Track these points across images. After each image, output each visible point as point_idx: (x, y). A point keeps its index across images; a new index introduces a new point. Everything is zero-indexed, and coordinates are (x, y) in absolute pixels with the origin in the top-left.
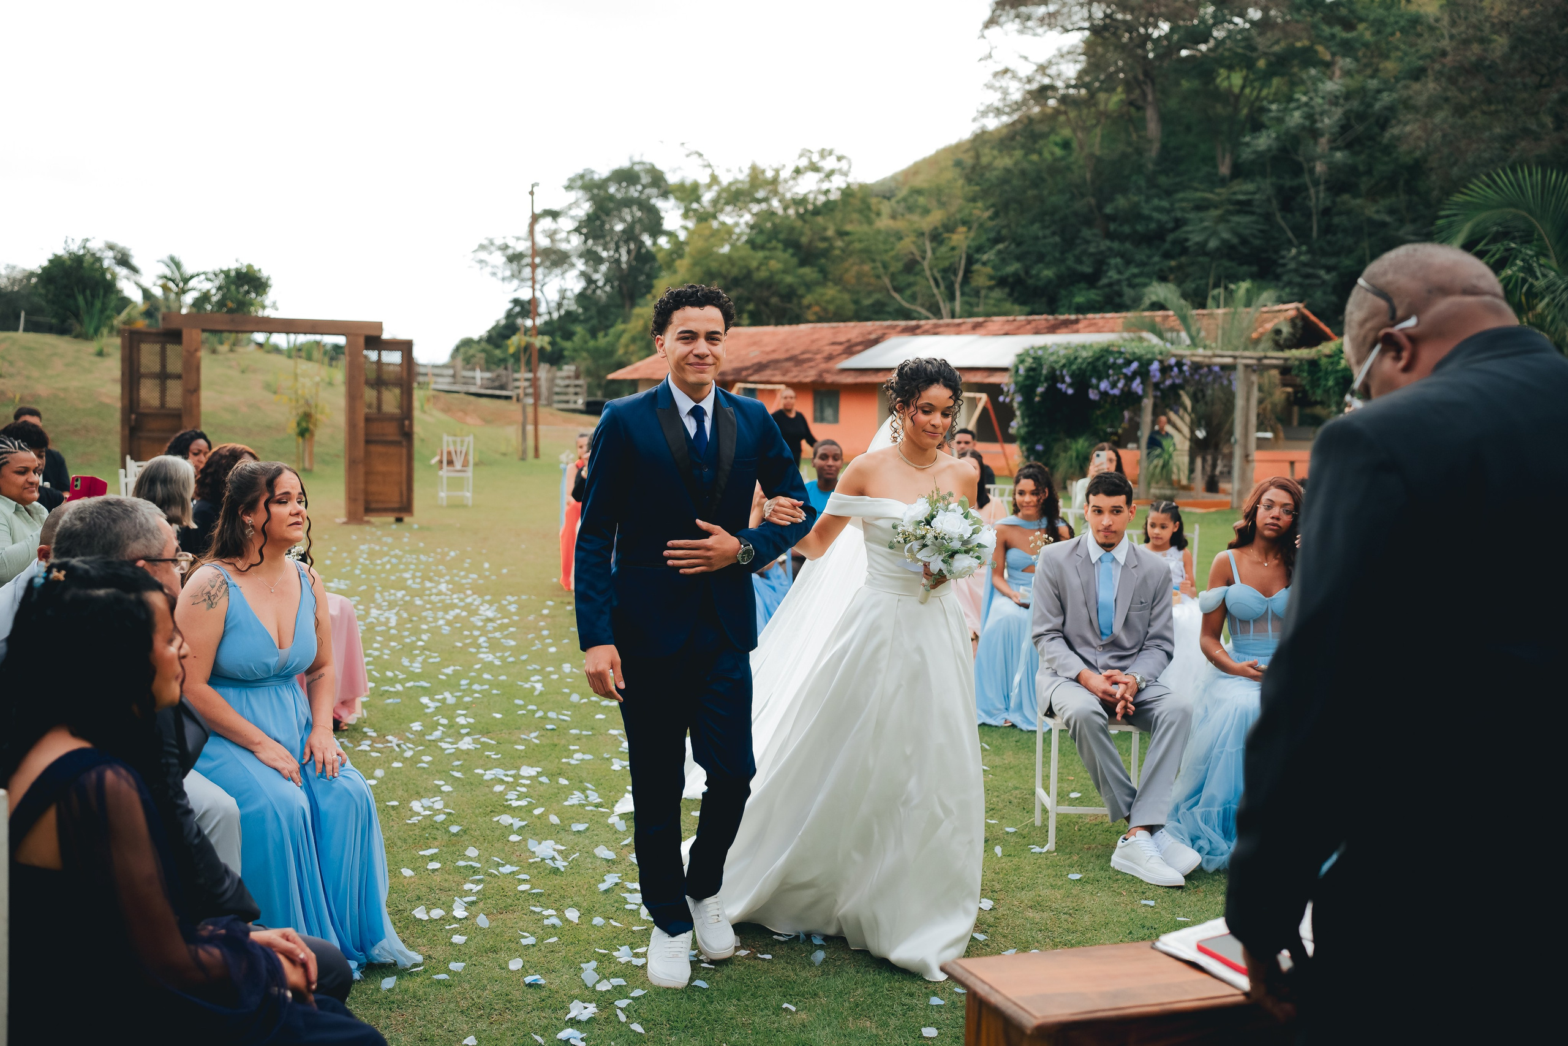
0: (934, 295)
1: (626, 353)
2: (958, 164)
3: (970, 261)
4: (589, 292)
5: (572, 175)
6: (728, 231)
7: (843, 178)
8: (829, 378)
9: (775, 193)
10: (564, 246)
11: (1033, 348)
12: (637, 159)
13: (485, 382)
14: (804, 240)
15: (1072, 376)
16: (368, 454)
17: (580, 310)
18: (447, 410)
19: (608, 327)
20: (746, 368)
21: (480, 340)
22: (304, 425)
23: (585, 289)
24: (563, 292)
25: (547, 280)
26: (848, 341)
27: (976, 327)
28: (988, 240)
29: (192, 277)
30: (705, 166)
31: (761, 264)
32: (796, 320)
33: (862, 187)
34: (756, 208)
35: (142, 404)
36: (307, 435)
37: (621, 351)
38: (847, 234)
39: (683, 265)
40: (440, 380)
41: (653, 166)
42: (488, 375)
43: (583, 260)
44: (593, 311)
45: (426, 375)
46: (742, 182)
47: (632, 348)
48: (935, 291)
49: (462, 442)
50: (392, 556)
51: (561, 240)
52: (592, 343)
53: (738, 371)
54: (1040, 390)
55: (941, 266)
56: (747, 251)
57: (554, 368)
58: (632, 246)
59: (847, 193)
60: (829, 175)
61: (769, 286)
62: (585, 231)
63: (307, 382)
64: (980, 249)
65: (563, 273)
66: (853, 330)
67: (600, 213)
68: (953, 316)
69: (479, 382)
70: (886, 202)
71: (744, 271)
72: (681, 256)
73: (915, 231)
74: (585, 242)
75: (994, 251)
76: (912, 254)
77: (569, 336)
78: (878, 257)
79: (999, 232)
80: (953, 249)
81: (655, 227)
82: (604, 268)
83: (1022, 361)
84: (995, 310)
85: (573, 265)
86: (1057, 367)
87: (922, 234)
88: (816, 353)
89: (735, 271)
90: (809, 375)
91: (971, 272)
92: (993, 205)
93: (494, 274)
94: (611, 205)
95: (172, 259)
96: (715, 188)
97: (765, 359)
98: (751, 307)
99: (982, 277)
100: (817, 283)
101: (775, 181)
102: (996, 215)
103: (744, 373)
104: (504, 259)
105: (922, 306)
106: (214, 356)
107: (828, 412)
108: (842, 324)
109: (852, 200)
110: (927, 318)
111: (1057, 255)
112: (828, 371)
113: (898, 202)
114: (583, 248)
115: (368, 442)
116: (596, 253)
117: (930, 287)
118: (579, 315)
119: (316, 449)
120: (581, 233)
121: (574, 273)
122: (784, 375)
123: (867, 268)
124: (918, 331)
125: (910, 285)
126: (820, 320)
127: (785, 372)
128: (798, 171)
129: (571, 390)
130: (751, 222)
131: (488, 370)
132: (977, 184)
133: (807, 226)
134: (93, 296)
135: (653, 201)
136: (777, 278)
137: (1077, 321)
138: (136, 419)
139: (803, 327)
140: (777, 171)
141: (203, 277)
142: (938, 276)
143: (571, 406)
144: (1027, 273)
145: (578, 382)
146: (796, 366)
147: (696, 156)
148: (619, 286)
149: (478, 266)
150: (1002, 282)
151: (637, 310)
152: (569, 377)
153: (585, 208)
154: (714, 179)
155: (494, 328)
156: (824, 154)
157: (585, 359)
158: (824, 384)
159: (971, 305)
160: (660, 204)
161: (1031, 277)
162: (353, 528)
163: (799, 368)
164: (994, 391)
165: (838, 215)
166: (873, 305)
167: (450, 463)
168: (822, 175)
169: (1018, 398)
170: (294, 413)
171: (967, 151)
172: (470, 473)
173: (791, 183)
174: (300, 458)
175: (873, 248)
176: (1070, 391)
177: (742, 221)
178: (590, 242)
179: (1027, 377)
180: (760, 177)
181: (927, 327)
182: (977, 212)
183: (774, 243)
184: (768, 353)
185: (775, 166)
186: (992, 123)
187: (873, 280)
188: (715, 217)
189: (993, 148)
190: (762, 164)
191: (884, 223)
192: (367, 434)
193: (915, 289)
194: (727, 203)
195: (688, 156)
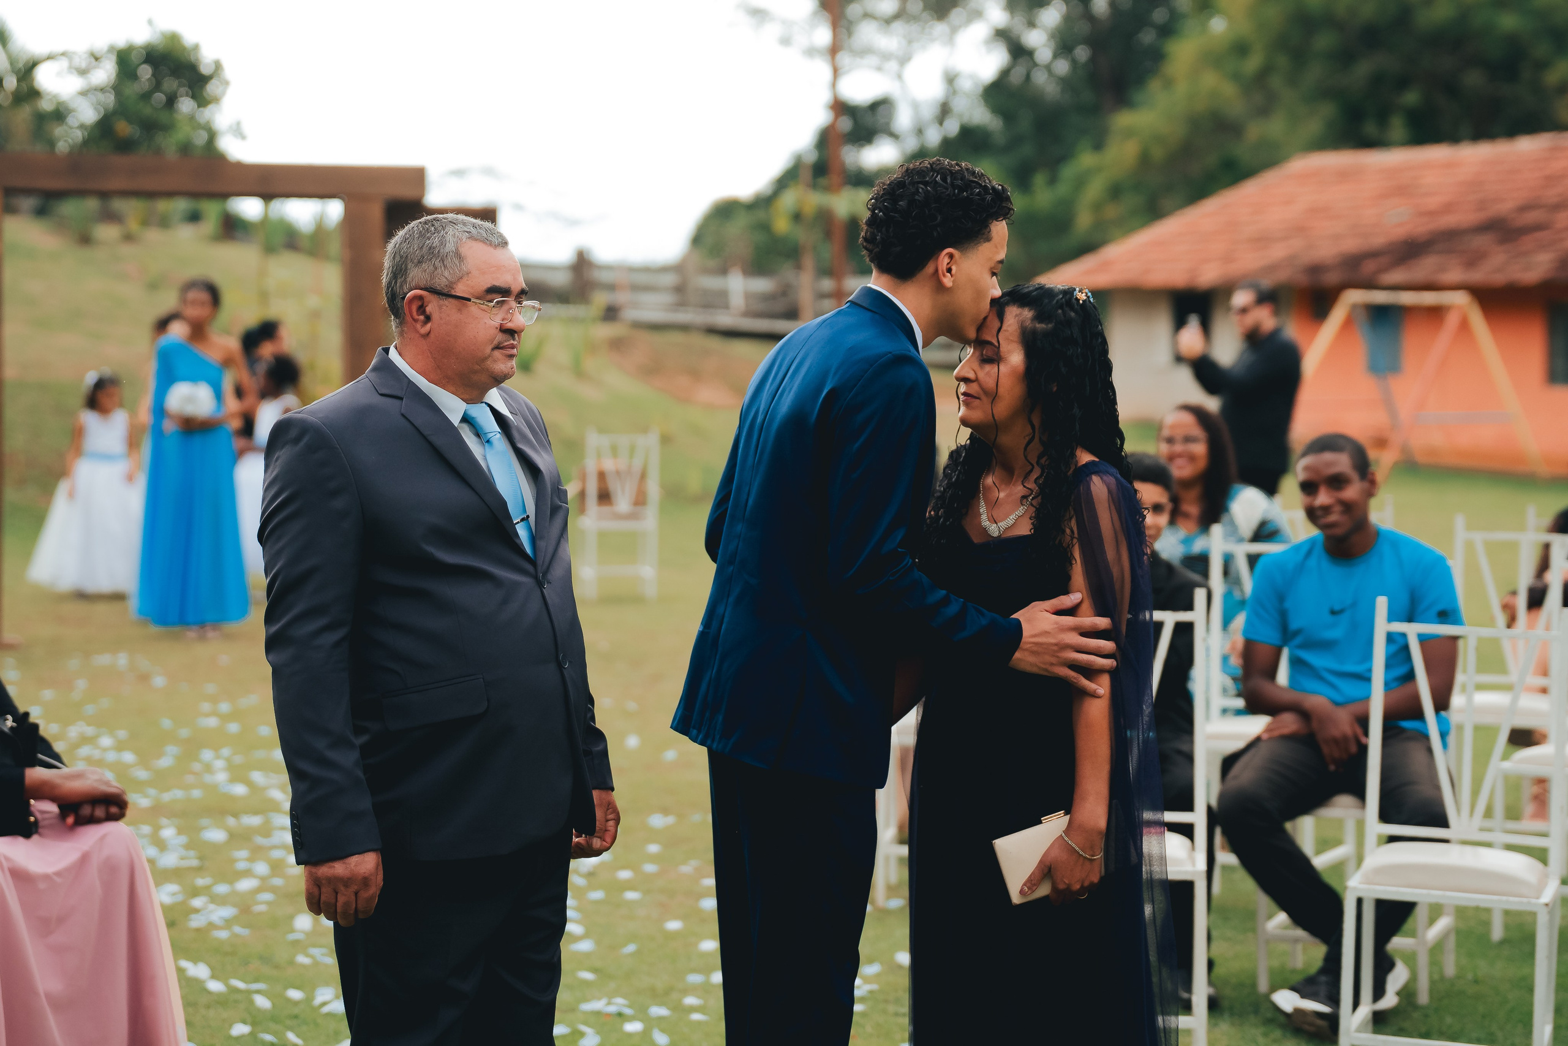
4: (1017, 77)
13: (750, 302)
17: (995, 123)
18: (651, 371)
19: (1057, 162)
20: (1375, 254)
21: (756, 202)
23: (1005, 74)
24: (951, 79)
25: (912, 52)
29: (36, 63)
37: (1084, 220)
40: (650, 299)
42: (762, 285)
44: (1025, 123)
45: (611, 287)
47: (1112, 211)
49: (632, 450)
53: (1353, 261)
61: (1459, 43)
65: (952, 34)
69: (737, 301)
82: (1052, 16)
85: (977, 14)
89: (1368, 11)
90: (1535, 267)
93: (786, 41)
97: (1421, 228)
98: (1411, 98)
103: (1369, 267)
122: (1471, 268)
127: (1473, 260)
131: (762, 272)
139: (1527, 146)
141: (61, 64)
146: (1501, 243)
148: (1091, 59)
151: (1123, 119)
163: (1509, 249)
167: (604, 497)
172: (650, 521)
184: (1431, 214)
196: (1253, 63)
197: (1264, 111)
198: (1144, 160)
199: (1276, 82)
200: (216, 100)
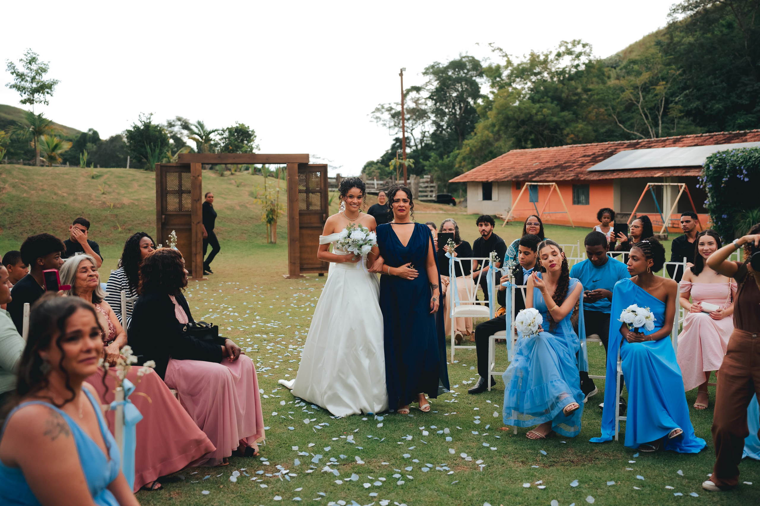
0: (645, 124)
1: (460, 167)
2: (658, 43)
3: (667, 102)
4: (439, 132)
5: (427, 66)
6: (519, 93)
7: (587, 57)
8: (583, 177)
9: (546, 69)
10: (423, 107)
11: (719, 152)
12: (464, 55)
13: (379, 186)
14: (564, 95)
15: (746, 170)
16: (301, 235)
17: (433, 143)
19: (450, 152)
20: (531, 173)
21: (378, 162)
22: (271, 216)
23: (435, 131)
24: (423, 133)
25: (414, 127)
26: (594, 154)
27: (675, 142)
28: (679, 88)
29: (210, 133)
30: (503, 56)
31: (538, 111)
32: (560, 143)
33: (599, 62)
34: (534, 78)
35: (168, 209)
36: (272, 223)
37: (457, 166)
38: (590, 90)
39: (491, 114)
41: (473, 58)
42: (380, 182)
43: (434, 115)
44: (441, 144)
46: (526, 64)
47: (463, 163)
48: (646, 122)
50: (312, 301)
51: (420, 104)
52: (440, 162)
53: (526, 175)
54: (724, 179)
55: (649, 106)
56: (529, 104)
57: (419, 177)
58: (462, 105)
59: (589, 66)
60: (578, 56)
61: (543, 124)
62: (435, 98)
63: (272, 191)
64: (673, 94)
65: (423, 123)
66: (596, 148)
67: (443, 87)
68: (657, 137)
69: (376, 186)
70: (613, 69)
71: (528, 116)
72: (491, 109)
73: (632, 86)
74: (435, 104)
75: (682, 95)
76: (631, 100)
77: (427, 158)
78: (609, 103)
79: (685, 83)
80: (656, 95)
81: (475, 92)
82: (446, 118)
83: (712, 162)
84: (684, 130)
85: (429, 118)
86: (737, 164)
87: (637, 87)
88: (574, 163)
89: (523, 116)
90: (570, 176)
91: (669, 109)
92: (681, 67)
93: (385, 125)
94: (450, 82)
95: (199, 123)
96: (510, 68)
97: (542, 167)
98: (533, 137)
99: (675, 111)
100: (573, 121)
101: (545, 62)
102: (684, 72)
103: (530, 176)
104: (390, 116)
105: (638, 131)
106: (222, 178)
107: (582, 198)
108: (589, 144)
109: (592, 70)
110: (641, 138)
111: (724, 95)
112: (581, 173)
113: (621, 69)
114: (434, 107)
115: (301, 228)
116: (442, 110)
117: (643, 120)
118: (433, 146)
119: (277, 230)
120: (433, 99)
121: (430, 122)
122: (555, 177)
123: (602, 110)
124: (638, 146)
125: (629, 119)
126: (574, 142)
127: (555, 175)
128: (559, 55)
129: (429, 189)
130: (532, 87)
131: (381, 179)
132: (671, 55)
133: (566, 87)
134: (155, 146)
135: (474, 78)
136: (548, 119)
137: (745, 134)
138: (165, 218)
140: (547, 56)
141: (216, 133)
142: (647, 112)
143: (429, 198)
144: (704, 107)
145: (432, 185)
146: (561, 171)
147: (498, 51)
148: (455, 128)
149: (375, 121)
150: (688, 114)
151: (466, 142)
152: (427, 182)
153: (435, 84)
154: (509, 63)
155: (385, 155)
156: (575, 43)
157: (436, 171)
158: (579, 180)
159: (668, 128)
160: (478, 80)
161: (707, 110)
162: (293, 280)
163: (563, 172)
164: (691, 181)
165: (585, 80)
166: (606, 132)
168: (574, 56)
169: (709, 186)
170: (265, 211)
171: (664, 35)
173: (555, 62)
174: (269, 236)
175: (606, 97)
176: (746, 180)
177: (526, 86)
178: (438, 104)
179: (715, 172)
180: (537, 59)
181: (644, 143)
182: (672, 71)
183: (545, 97)
184: (544, 164)
185: (545, 53)
186: (680, 17)
187: (606, 117)
188: (510, 85)
189: (681, 31)
190: (537, 52)
191: (612, 82)
192: (300, 223)
193: (632, 121)
194: (517, 77)
195: (493, 51)
196: (496, 128)
197: (497, 140)
198: (471, 150)
199: (501, 132)
200: (253, 140)
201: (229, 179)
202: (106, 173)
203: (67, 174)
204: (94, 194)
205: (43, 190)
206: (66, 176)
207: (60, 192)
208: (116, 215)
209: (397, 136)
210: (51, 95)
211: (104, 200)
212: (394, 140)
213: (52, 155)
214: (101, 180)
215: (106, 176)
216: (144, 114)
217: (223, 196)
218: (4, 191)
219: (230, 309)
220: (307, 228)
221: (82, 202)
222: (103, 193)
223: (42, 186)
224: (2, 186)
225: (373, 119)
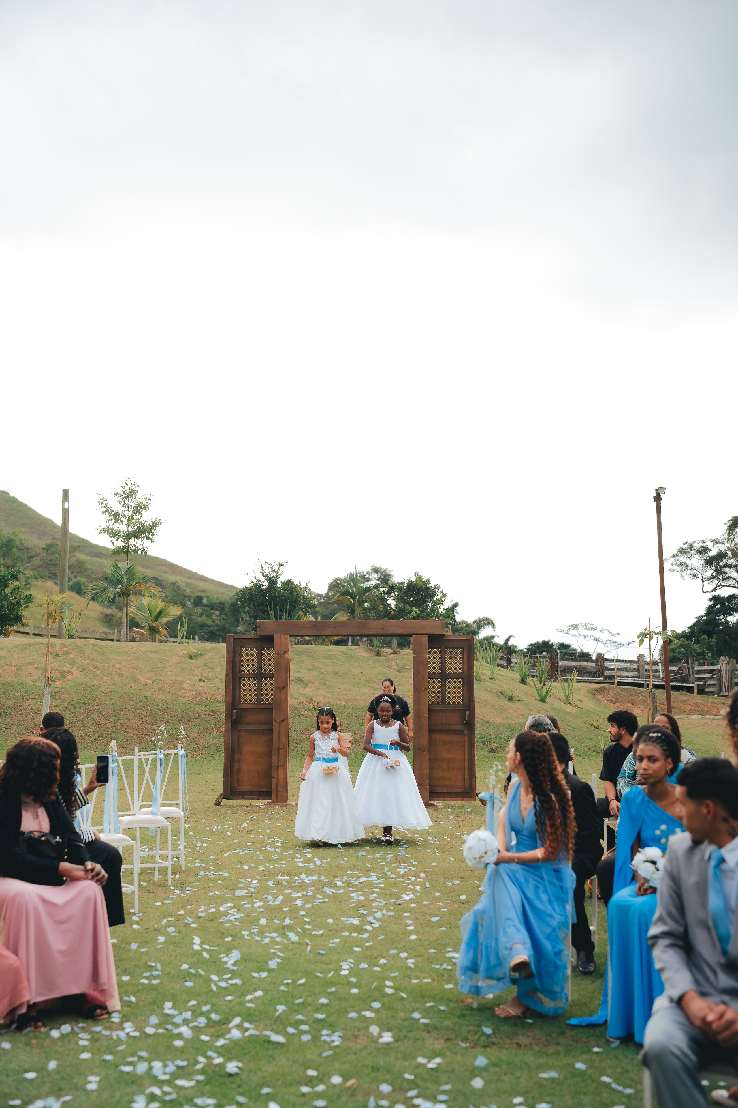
16: (431, 742)
35: (242, 701)
40: (625, 674)
45: (612, 669)
95: (351, 576)
104: (704, 561)
106: (377, 658)
115: (431, 731)
138: (237, 713)
149: (679, 569)
201: (388, 660)
202: (210, 651)
203: (155, 652)
204: (188, 681)
205: (120, 675)
206: (153, 655)
207: (142, 679)
208: (214, 712)
209: (716, 593)
210: (152, 541)
211: (200, 689)
212: (711, 600)
213: (155, 625)
214: (201, 660)
215: (208, 655)
216: (270, 564)
217: (374, 685)
218: (69, 677)
219: (279, 844)
220: (441, 731)
221: (169, 693)
222: (201, 680)
223: (119, 669)
224: (68, 670)
225: (674, 567)
